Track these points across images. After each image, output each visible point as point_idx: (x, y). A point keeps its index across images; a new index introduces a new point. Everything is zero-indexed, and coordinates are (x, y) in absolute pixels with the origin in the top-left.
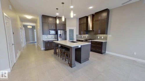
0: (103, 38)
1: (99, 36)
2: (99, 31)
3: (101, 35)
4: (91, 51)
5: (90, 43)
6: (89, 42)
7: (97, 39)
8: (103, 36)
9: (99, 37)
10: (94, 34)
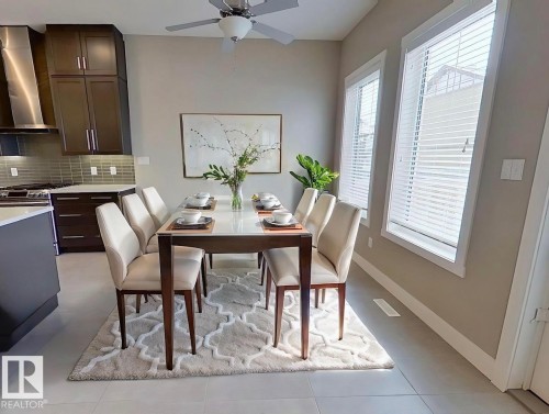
0: (113, 171)
1: (95, 163)
2: (92, 139)
3: (102, 158)
4: (62, 251)
5: (51, 208)
6: (37, 201)
7: (89, 179)
8: (113, 163)
9: (94, 171)
10: (65, 154)
